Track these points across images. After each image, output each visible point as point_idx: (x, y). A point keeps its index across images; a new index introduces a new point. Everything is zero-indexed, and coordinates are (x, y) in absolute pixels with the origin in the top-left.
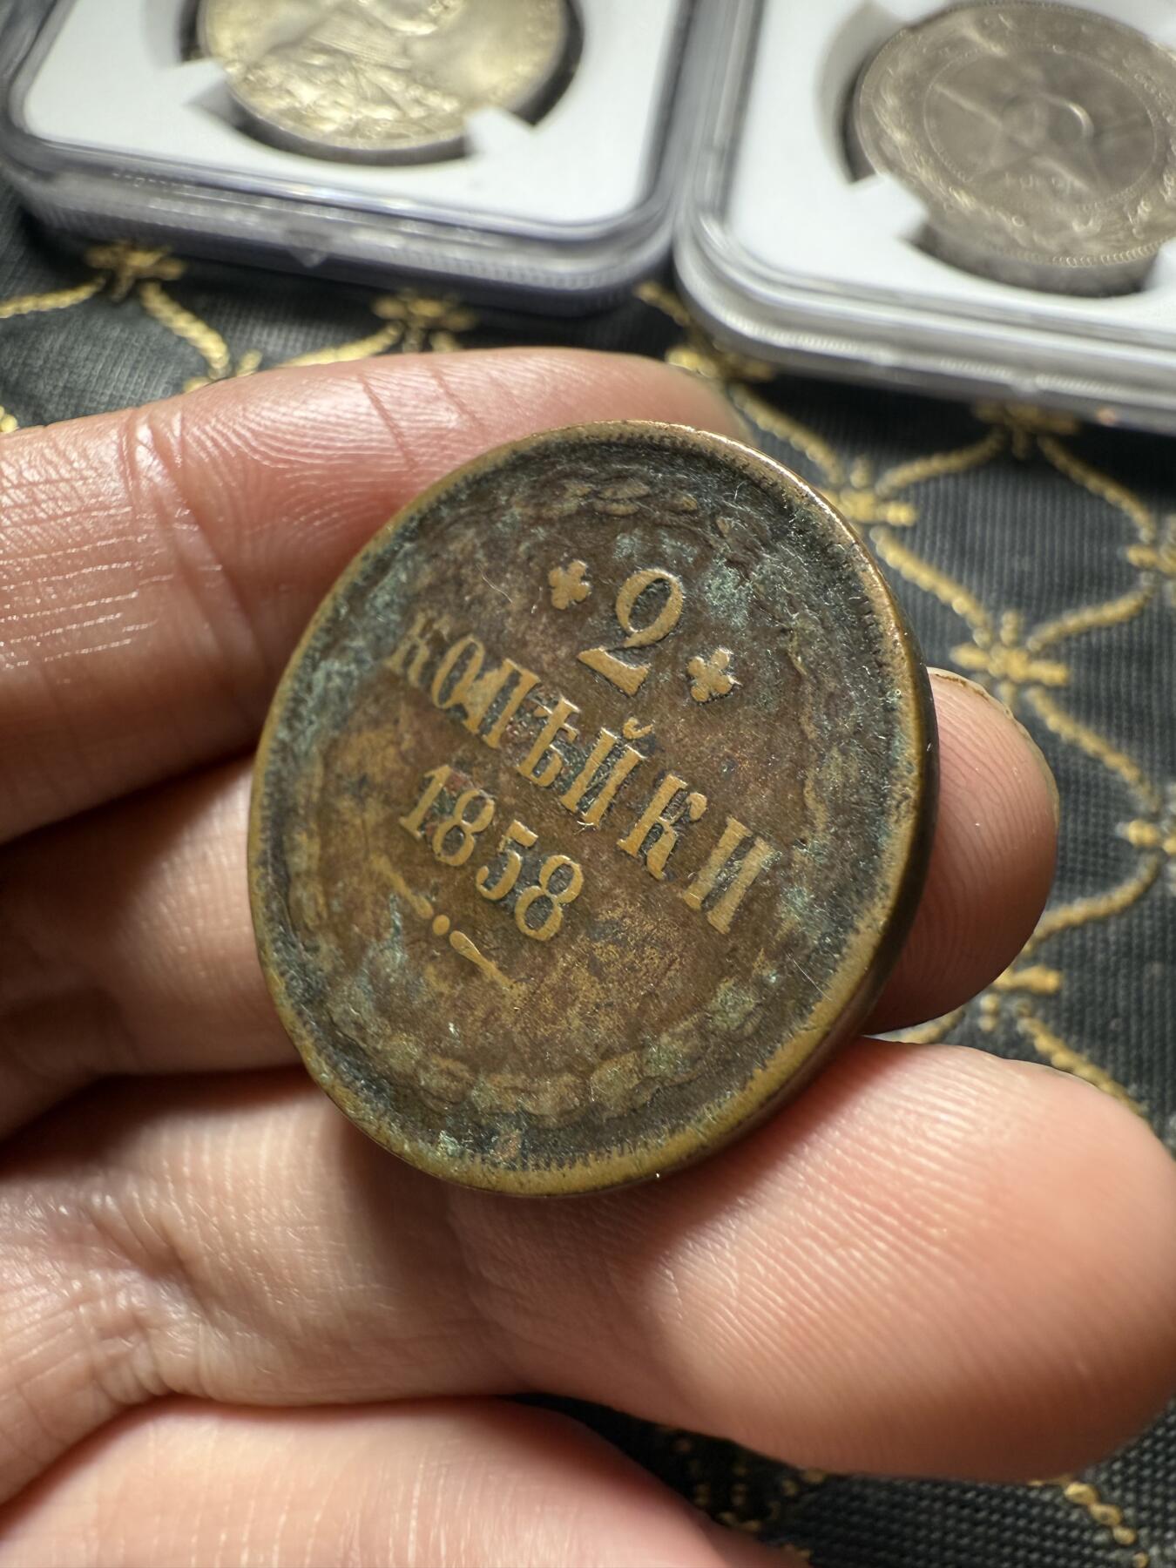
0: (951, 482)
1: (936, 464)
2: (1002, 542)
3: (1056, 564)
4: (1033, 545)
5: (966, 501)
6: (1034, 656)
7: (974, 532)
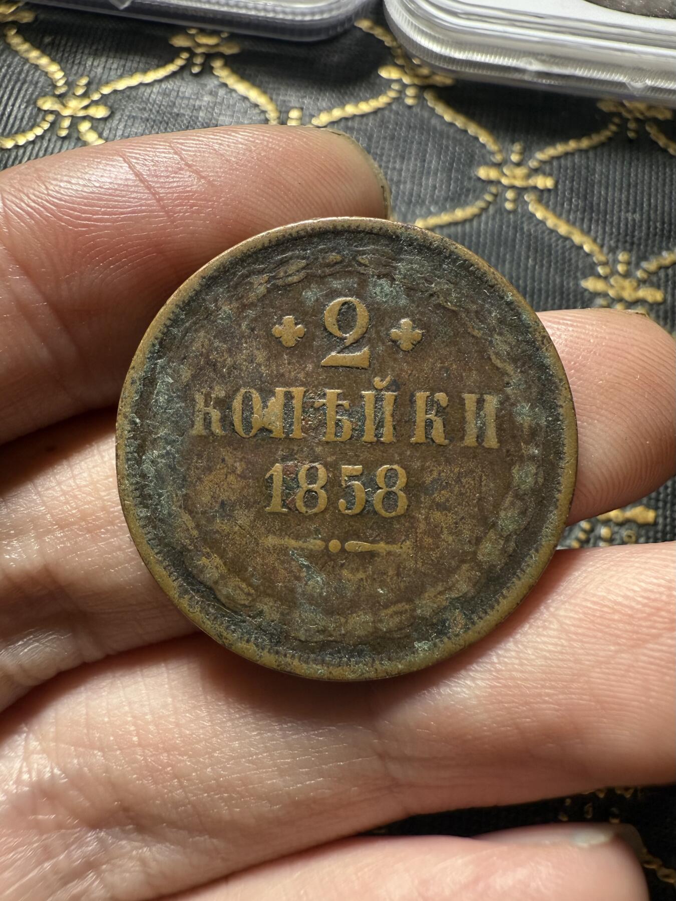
0: (583, 156)
1: (572, 145)
2: (620, 201)
3: (659, 218)
4: (642, 204)
5: (594, 170)
6: (642, 282)
7: (600, 193)
